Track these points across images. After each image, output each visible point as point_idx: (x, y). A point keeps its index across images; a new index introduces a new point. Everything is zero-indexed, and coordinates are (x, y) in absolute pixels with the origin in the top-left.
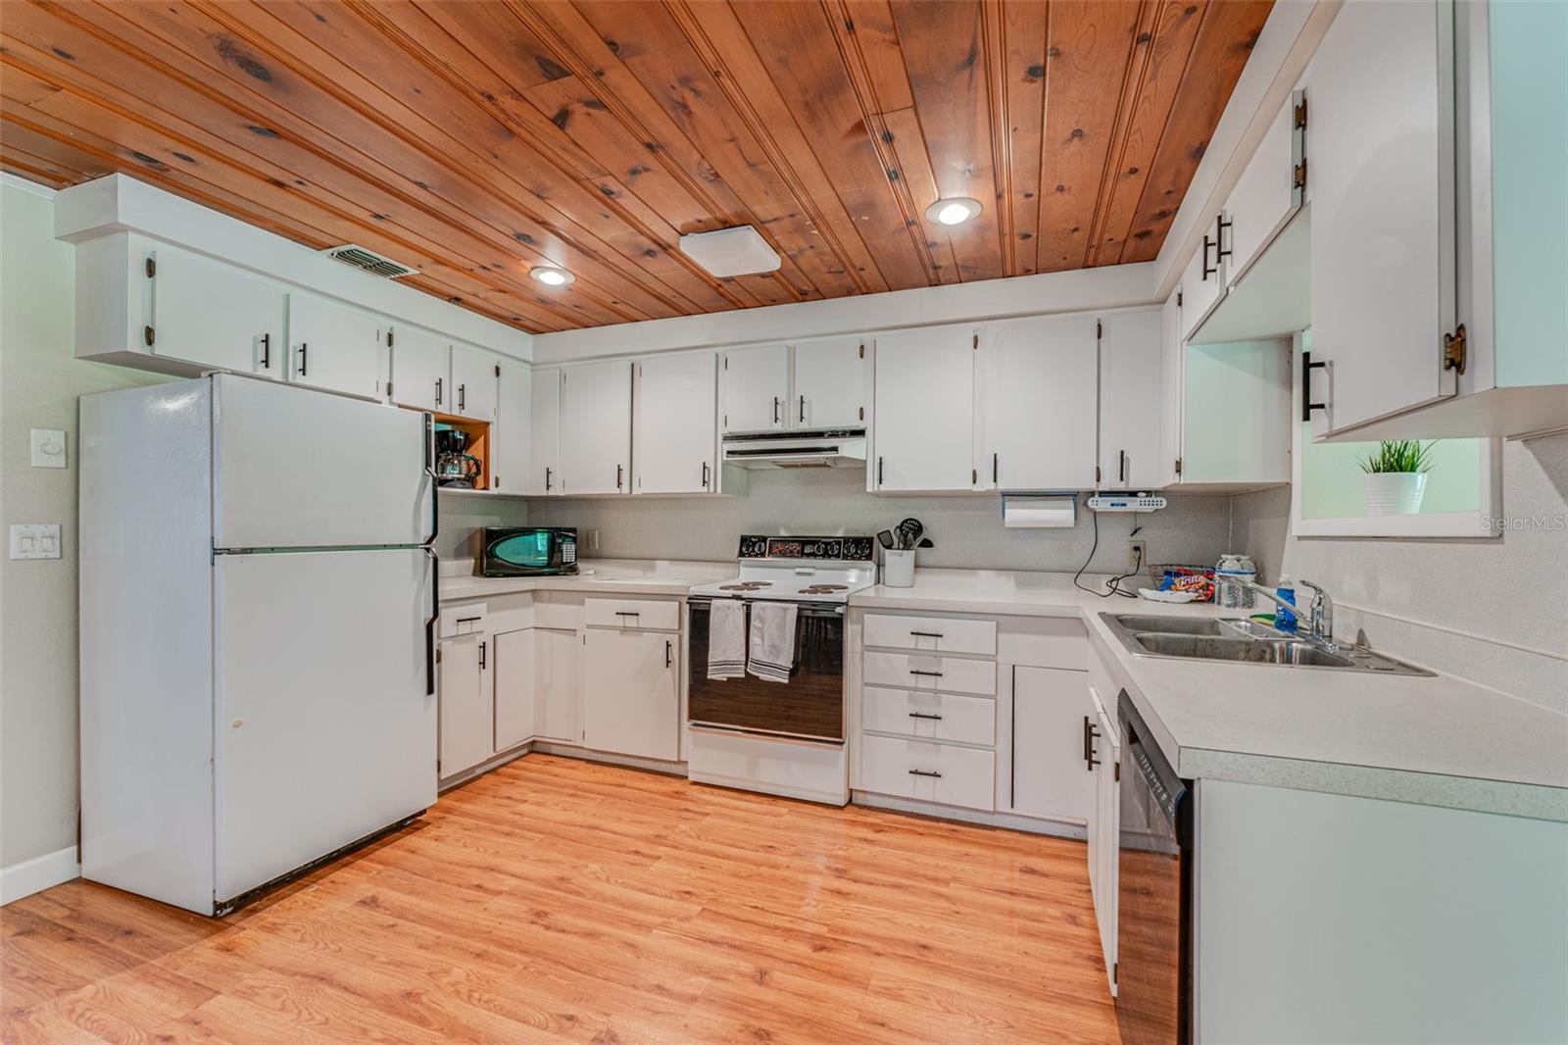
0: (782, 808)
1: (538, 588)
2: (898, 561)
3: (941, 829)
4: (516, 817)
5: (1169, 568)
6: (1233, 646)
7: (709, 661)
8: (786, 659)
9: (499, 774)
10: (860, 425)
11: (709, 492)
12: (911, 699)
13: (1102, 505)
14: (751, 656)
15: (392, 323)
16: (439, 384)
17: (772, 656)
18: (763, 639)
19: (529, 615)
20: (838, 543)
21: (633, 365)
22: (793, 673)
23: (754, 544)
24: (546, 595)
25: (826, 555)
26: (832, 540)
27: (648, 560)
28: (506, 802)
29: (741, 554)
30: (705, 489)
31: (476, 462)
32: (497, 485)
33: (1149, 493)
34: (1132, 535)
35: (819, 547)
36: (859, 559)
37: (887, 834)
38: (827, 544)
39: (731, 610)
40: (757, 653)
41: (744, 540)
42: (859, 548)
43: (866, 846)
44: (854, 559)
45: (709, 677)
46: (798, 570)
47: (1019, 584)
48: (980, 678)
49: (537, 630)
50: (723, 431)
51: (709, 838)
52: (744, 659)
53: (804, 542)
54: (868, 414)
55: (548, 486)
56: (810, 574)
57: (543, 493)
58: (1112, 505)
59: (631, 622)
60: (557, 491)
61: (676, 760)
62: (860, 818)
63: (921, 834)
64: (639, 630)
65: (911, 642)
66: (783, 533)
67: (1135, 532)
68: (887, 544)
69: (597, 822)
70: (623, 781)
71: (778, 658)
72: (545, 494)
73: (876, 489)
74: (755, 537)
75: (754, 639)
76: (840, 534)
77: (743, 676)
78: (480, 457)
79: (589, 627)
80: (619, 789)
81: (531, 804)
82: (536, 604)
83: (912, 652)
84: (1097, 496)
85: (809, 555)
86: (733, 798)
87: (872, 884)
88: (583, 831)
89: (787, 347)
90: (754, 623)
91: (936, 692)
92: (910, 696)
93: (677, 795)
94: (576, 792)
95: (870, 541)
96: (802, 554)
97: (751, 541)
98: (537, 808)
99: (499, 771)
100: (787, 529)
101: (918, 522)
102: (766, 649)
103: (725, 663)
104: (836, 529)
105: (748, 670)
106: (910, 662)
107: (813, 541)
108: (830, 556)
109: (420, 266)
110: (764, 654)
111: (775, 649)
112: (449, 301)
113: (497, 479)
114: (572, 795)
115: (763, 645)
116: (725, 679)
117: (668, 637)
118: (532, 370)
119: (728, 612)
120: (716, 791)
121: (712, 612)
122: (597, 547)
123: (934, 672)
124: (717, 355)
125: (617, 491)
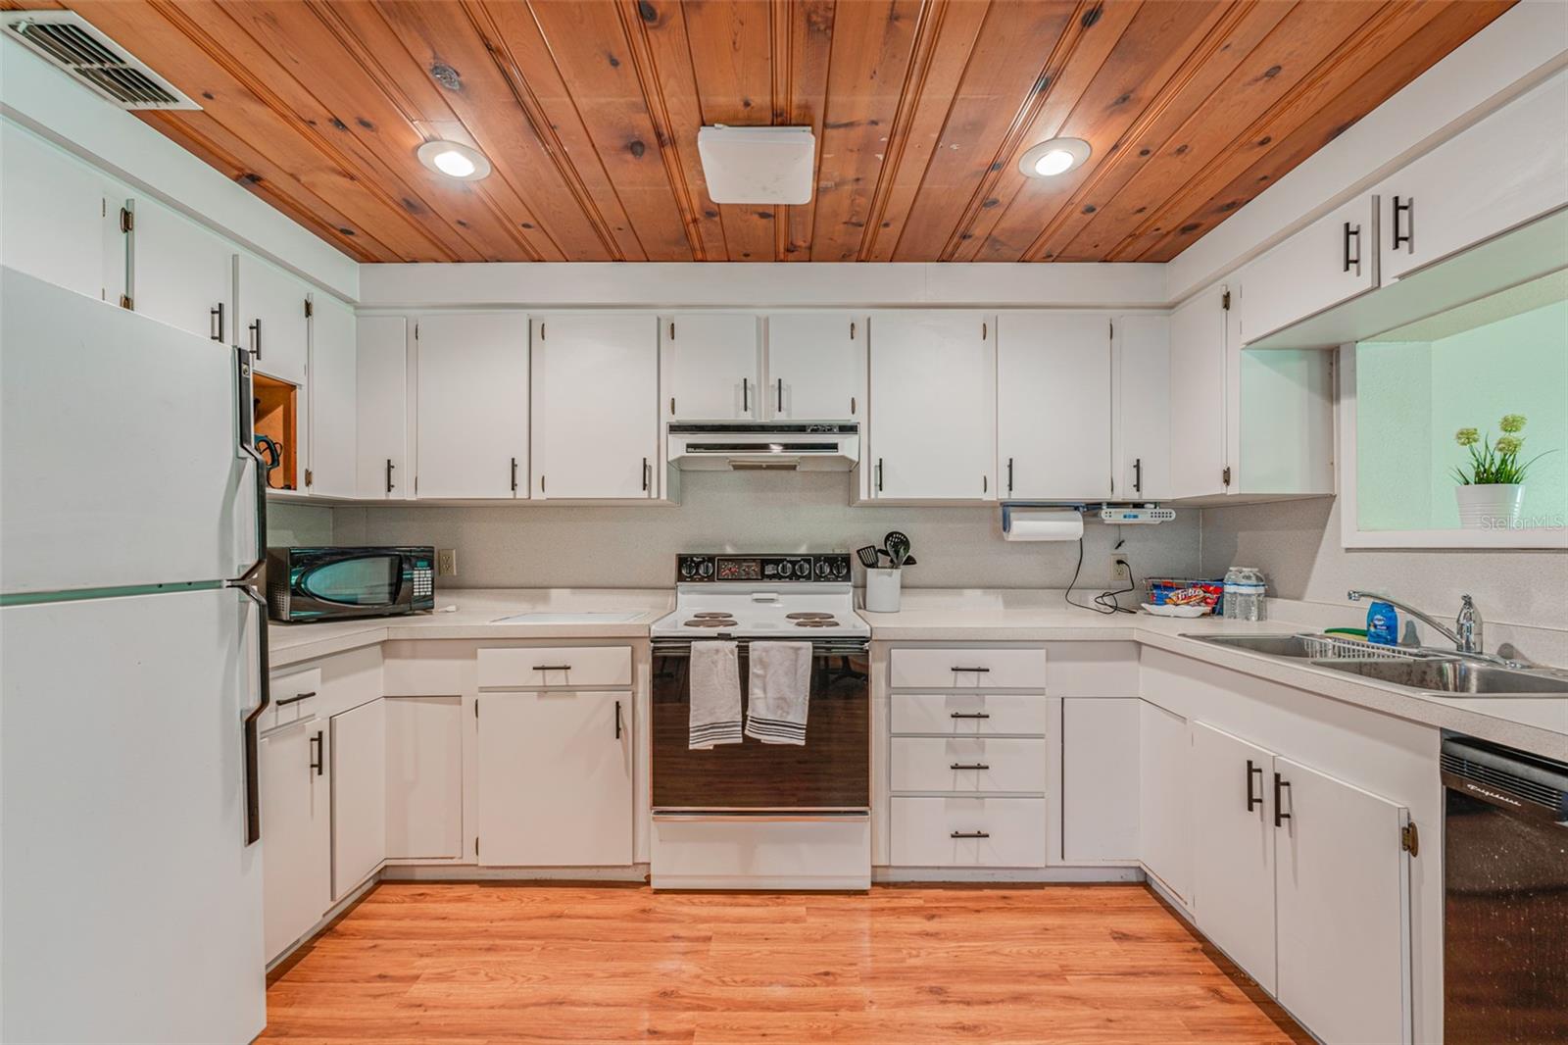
0: (797, 907)
1: (391, 638)
2: (883, 582)
3: (989, 898)
4: (417, 1013)
5: (1157, 582)
6: (1395, 669)
7: (691, 725)
8: (799, 715)
9: (342, 935)
10: (852, 420)
11: (650, 498)
12: (950, 748)
13: (1115, 516)
14: (749, 713)
15: (132, 193)
16: (219, 311)
17: (780, 712)
18: (765, 691)
19: (378, 678)
20: (808, 561)
21: (530, 321)
22: (810, 729)
23: (698, 565)
24: (406, 648)
25: (794, 577)
26: (799, 559)
27: (536, 589)
28: (379, 986)
29: (681, 578)
30: (645, 494)
31: (271, 446)
32: (308, 483)
33: (1156, 504)
34: (1117, 548)
35: (784, 568)
36: (835, 580)
37: (943, 920)
38: (794, 563)
39: (722, 654)
40: (760, 708)
41: (683, 561)
42: (833, 566)
43: (933, 943)
44: (829, 581)
45: (691, 747)
46: (756, 596)
47: (1007, 604)
48: (1035, 715)
49: (393, 702)
50: (668, 418)
51: (738, 978)
52: (739, 718)
53: (764, 561)
54: (862, 406)
55: (389, 488)
56: (772, 600)
57: (380, 495)
58: (1125, 517)
59: (556, 679)
60: (403, 493)
61: (631, 864)
62: (895, 903)
63: (978, 911)
64: (570, 690)
65: (948, 680)
66: (729, 550)
67: (1120, 545)
68: (870, 562)
69: (557, 990)
70: (556, 908)
71: (788, 713)
72: (384, 498)
73: (873, 496)
74: (697, 556)
75: (755, 691)
76: (803, 550)
77: (740, 741)
78: (277, 436)
79: (482, 690)
80: (557, 923)
81: (428, 980)
82: (387, 661)
83: (950, 691)
84: (1104, 507)
85: (771, 577)
86: (724, 905)
87: (988, 1003)
88: (545, 1013)
89: (758, 319)
90: (754, 669)
91: (977, 736)
92: (948, 745)
93: (644, 916)
94: (492, 941)
95: (846, 560)
96: (763, 577)
97: (693, 561)
98: (443, 987)
99: (340, 927)
100: (734, 545)
101: (905, 537)
102: (771, 701)
103: (713, 726)
104: (797, 545)
105: (746, 732)
106: (947, 703)
107: (776, 561)
108: (798, 578)
109: (208, 96)
110: (768, 709)
111: (782, 702)
112: (237, 179)
113: (308, 474)
114: (489, 949)
115: (766, 698)
116: (711, 748)
117: (616, 696)
118: (357, 316)
119: (715, 657)
120: (696, 898)
121: (692, 659)
122: (455, 573)
123: (976, 713)
124: (659, 319)
125: (510, 495)
